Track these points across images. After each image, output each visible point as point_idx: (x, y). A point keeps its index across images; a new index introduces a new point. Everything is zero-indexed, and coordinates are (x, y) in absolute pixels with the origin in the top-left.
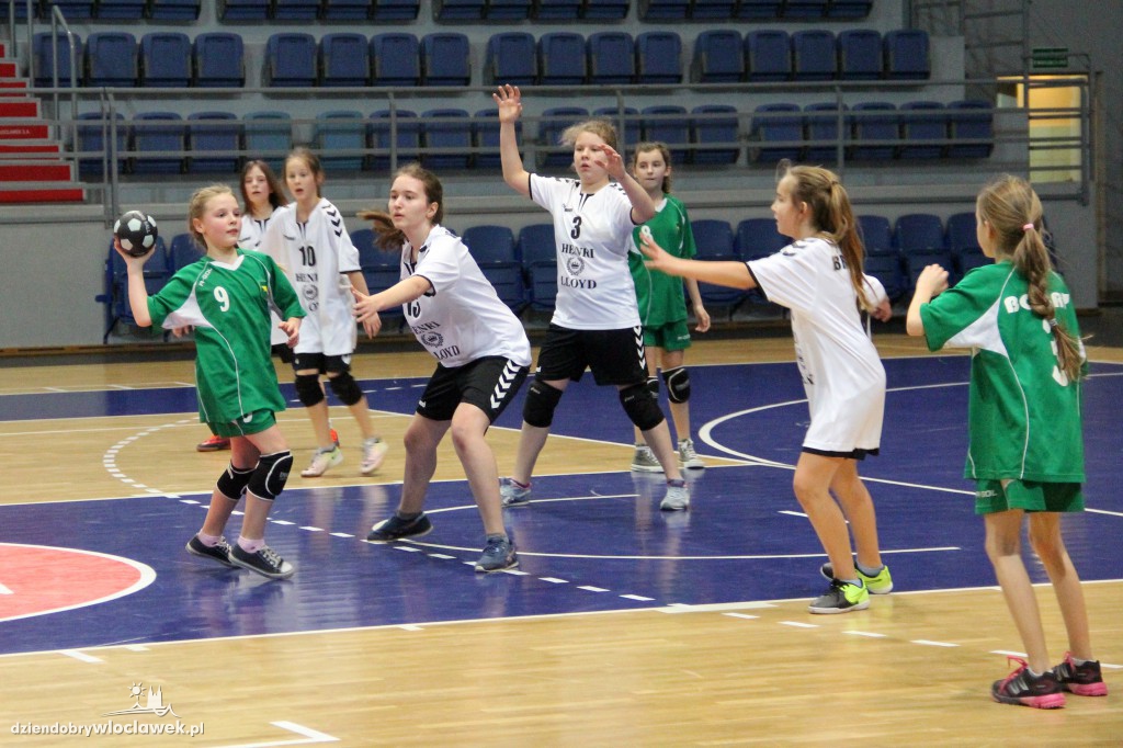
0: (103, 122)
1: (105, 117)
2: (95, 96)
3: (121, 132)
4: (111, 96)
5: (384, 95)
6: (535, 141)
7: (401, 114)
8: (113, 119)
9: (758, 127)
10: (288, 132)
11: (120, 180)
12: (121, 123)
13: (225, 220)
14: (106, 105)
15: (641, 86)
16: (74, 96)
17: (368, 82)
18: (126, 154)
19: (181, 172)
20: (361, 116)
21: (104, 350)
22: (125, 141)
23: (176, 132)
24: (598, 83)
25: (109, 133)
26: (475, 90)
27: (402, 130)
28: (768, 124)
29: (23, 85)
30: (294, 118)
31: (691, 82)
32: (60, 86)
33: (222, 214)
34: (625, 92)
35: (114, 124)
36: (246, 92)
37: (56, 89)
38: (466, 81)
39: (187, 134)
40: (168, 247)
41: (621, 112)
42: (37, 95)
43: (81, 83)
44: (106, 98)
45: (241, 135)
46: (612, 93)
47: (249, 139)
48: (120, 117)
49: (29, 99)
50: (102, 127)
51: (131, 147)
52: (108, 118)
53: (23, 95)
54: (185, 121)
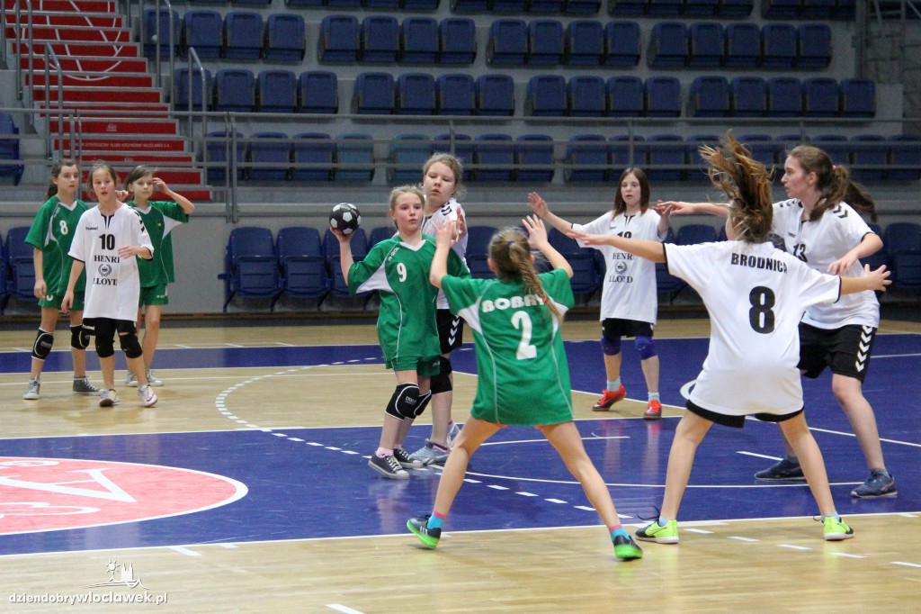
0: (227, 139)
1: (228, 136)
2: (221, 119)
3: (240, 147)
4: (233, 119)
5: (445, 122)
6: (563, 161)
7: (458, 137)
8: (234, 137)
10: (371, 150)
11: (239, 185)
12: (240, 140)
13: (406, 213)
14: (228, 126)
15: (647, 118)
16: (204, 119)
17: (434, 112)
18: (244, 164)
19: (286, 179)
20: (428, 138)
21: (224, 317)
22: (244, 154)
23: (282, 148)
24: (613, 116)
25: (231, 148)
26: (517, 120)
27: (459, 149)
29: (166, 109)
30: (375, 139)
31: (687, 116)
32: (194, 110)
33: (405, 207)
34: (634, 123)
35: (235, 140)
36: (339, 117)
37: (190, 112)
38: (511, 112)
39: (292, 150)
40: (275, 237)
41: (631, 139)
42: (176, 117)
43: (210, 108)
44: (229, 120)
45: (333, 151)
46: (624, 124)
47: (340, 155)
48: (240, 135)
49: (169, 120)
50: (225, 142)
51: (248, 158)
52: (231, 135)
53: (165, 116)
54: (290, 139)
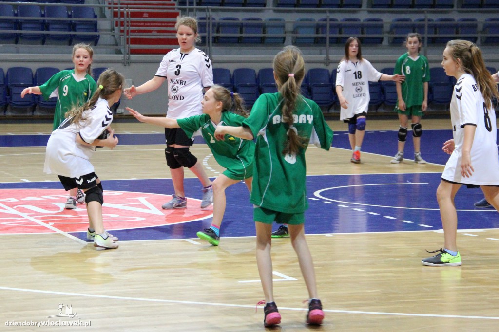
0: (206, 21)
1: (207, 19)
2: (203, 10)
3: (214, 25)
4: (210, 10)
5: (325, 12)
6: (388, 32)
7: (331, 20)
8: (211, 19)
9: (486, 27)
10: (283, 27)
11: (213, 46)
12: (214, 21)
14: (208, 14)
15: (436, 9)
16: (195, 10)
17: (318, 6)
18: (216, 35)
19: (238, 43)
20: (314, 20)
22: (215, 29)
23: (236, 26)
24: (417, 8)
25: (209, 26)
26: (363, 10)
27: (331, 26)
28: (490, 26)
29: (174, 5)
30: (286, 21)
31: (458, 8)
32: (189, 5)
34: (428, 12)
35: (211, 22)
36: (266, 9)
37: (187, 7)
38: (360, 6)
39: (241, 27)
40: (232, 74)
41: (426, 20)
42: (179, 9)
43: (198, 4)
44: (208, 11)
45: (263, 27)
46: (423, 12)
47: (267, 29)
48: (213, 19)
49: (176, 11)
50: (206, 23)
51: (218, 31)
52: (209, 19)
53: (174, 9)
54: (240, 21)
